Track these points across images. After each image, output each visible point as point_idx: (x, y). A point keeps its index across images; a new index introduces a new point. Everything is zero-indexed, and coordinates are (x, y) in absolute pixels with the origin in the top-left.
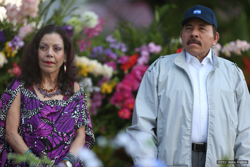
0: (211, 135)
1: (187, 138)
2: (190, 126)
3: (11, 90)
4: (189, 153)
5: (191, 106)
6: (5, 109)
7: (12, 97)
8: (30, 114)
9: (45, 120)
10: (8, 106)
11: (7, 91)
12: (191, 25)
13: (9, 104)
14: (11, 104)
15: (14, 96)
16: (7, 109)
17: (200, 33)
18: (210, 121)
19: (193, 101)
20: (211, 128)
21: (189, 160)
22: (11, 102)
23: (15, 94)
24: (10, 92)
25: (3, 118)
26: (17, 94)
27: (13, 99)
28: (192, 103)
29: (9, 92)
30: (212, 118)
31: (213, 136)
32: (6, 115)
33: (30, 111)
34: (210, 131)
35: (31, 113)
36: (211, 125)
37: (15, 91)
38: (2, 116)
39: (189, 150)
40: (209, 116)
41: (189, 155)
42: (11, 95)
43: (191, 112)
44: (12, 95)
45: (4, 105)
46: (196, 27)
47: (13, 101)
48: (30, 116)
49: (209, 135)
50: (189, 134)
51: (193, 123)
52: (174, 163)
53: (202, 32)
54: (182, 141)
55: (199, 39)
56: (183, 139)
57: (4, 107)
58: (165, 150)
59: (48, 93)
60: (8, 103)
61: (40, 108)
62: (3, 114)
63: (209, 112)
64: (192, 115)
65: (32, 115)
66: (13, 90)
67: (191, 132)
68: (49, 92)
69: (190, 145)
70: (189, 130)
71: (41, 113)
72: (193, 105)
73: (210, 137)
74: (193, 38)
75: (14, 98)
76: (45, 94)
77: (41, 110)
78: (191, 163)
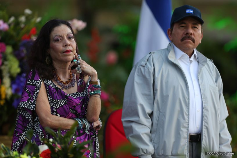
0: (205, 127)
1: (185, 130)
2: (187, 119)
3: (33, 81)
4: (187, 144)
5: (187, 101)
6: (33, 100)
7: (37, 87)
8: (58, 104)
9: (72, 110)
10: (35, 96)
11: (31, 83)
12: (185, 23)
13: (36, 94)
14: (38, 93)
15: (39, 86)
16: (35, 99)
17: (194, 32)
18: (205, 114)
19: (189, 96)
20: (205, 121)
21: (187, 151)
22: (37, 92)
23: (40, 84)
24: (34, 82)
25: (33, 108)
26: (41, 84)
27: (38, 88)
28: (188, 97)
29: (32, 83)
30: (206, 111)
31: (207, 128)
32: (35, 105)
33: (58, 101)
34: (204, 124)
35: (59, 102)
36: (206, 118)
37: (39, 81)
38: (31, 106)
39: (186, 141)
40: (204, 110)
41: (187, 145)
42: (35, 85)
43: (188, 106)
44: (37, 85)
45: (31, 96)
46: (190, 25)
47: (39, 90)
48: (59, 106)
49: (204, 127)
50: (187, 126)
51: (190, 116)
52: (173, 153)
53: (195, 31)
54: (181, 132)
55: (193, 36)
56: (182, 131)
57: (32, 98)
58: (165, 142)
59: (65, 86)
60: (34, 93)
61: (66, 99)
62: (32, 105)
63: (204, 106)
64: (189, 109)
65: (61, 105)
66: (37, 80)
67: (188, 125)
68: (65, 84)
69: (188, 137)
70: (186, 122)
71: (67, 104)
72: (189, 99)
73: (204, 128)
74: (188, 35)
75: (40, 88)
76: (63, 86)
77: (67, 101)
78: (188, 153)
